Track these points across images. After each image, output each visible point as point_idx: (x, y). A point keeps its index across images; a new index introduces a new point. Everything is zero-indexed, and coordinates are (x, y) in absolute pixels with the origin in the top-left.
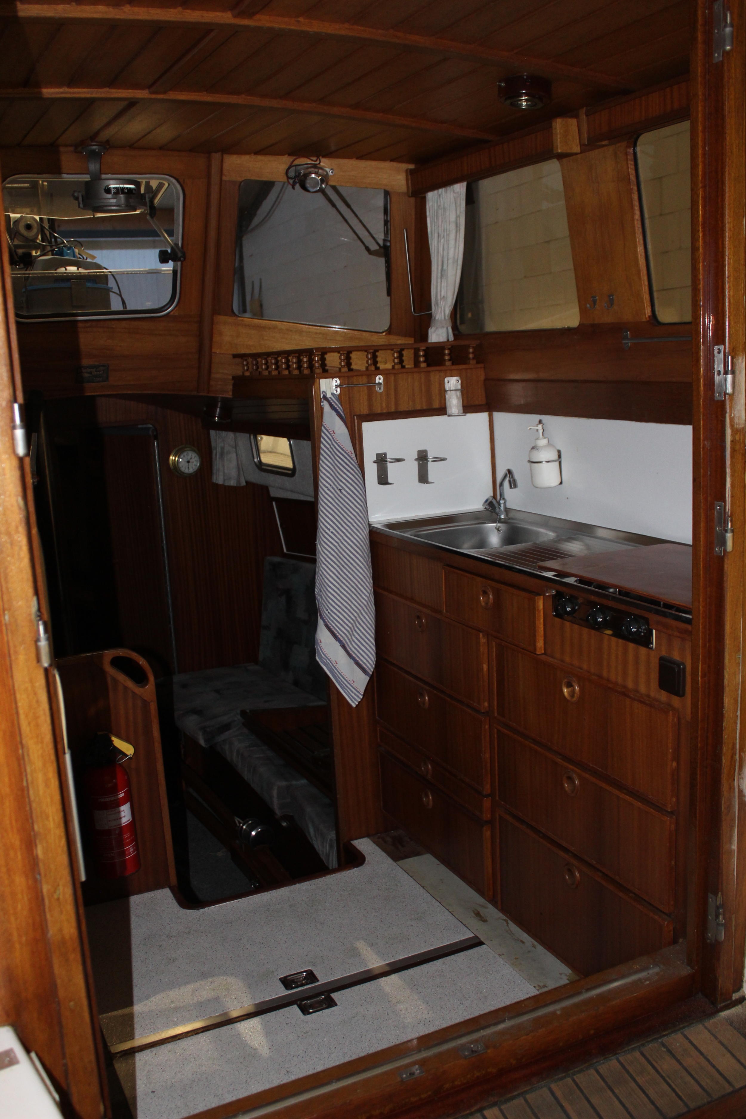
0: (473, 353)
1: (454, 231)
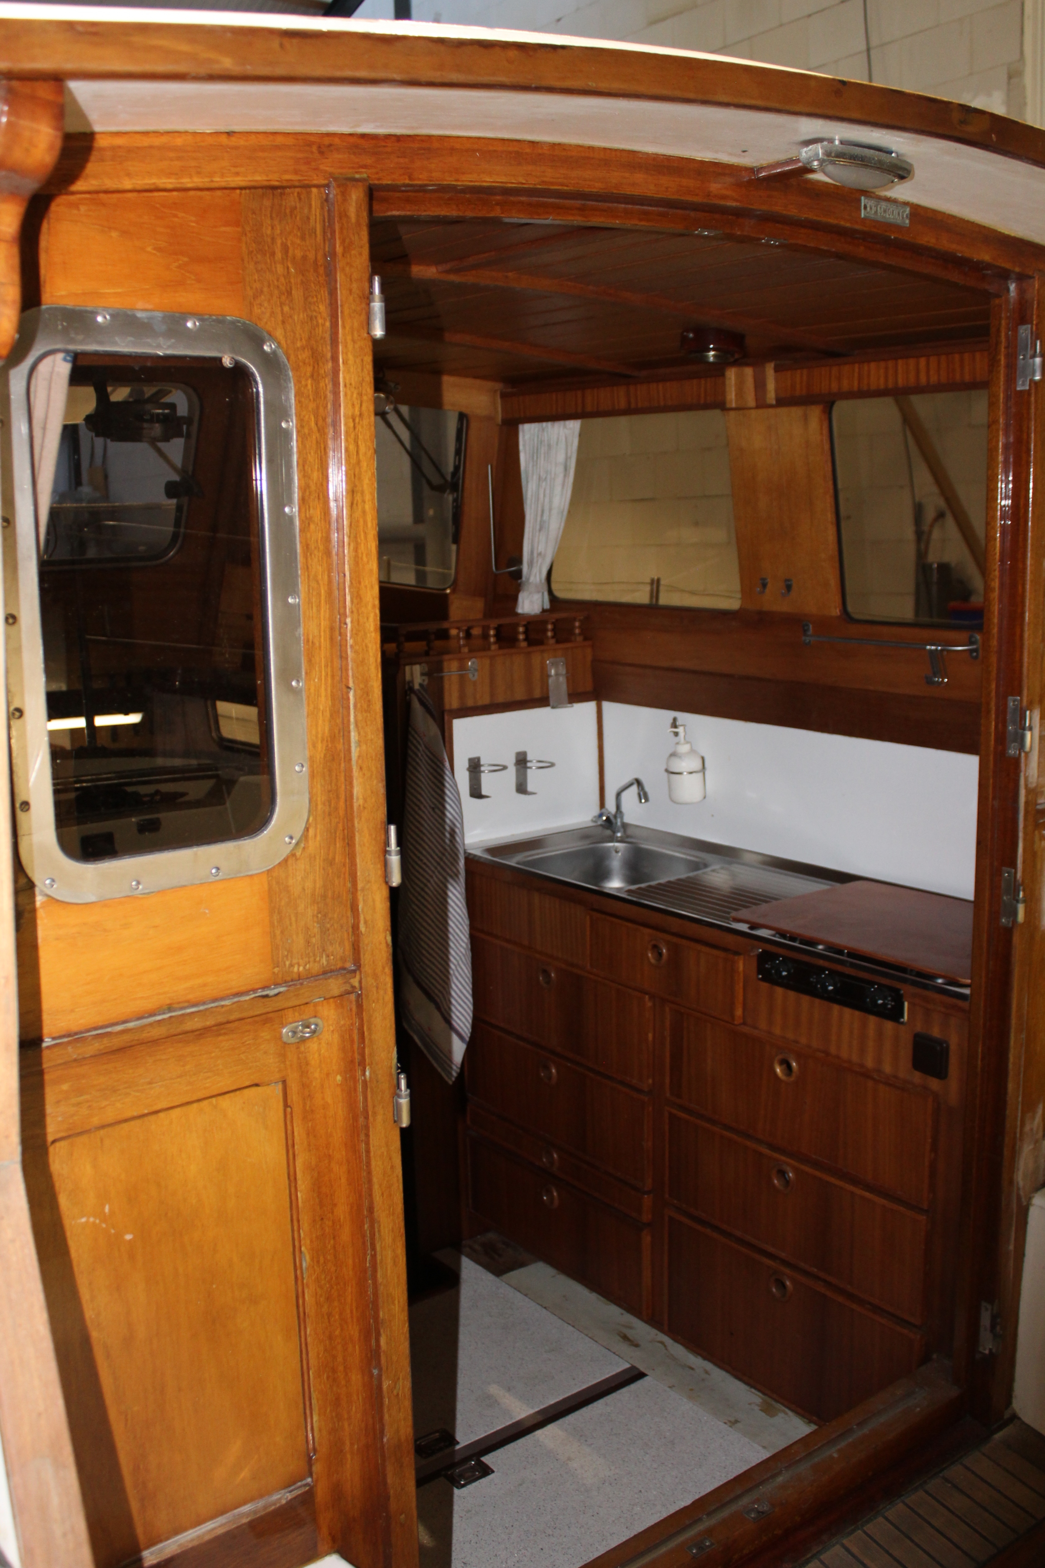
0: (579, 627)
1: (561, 476)
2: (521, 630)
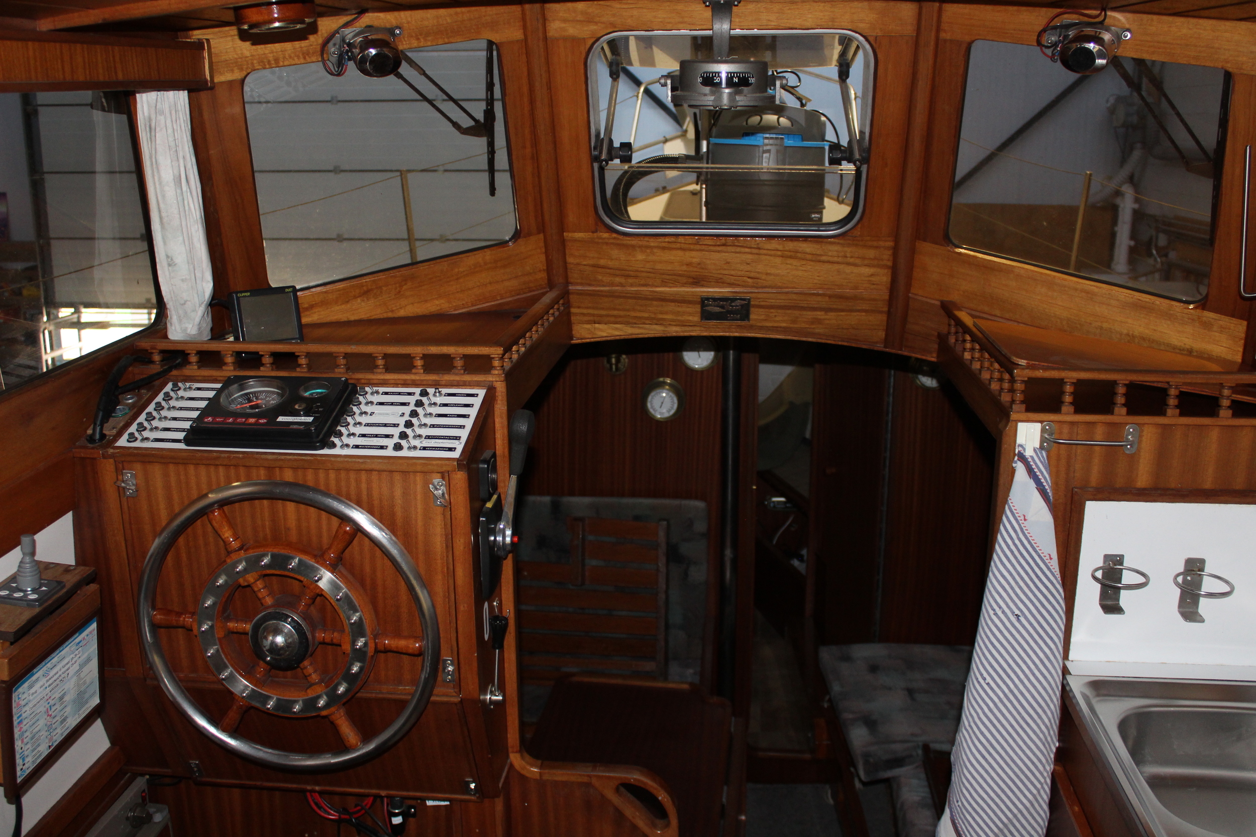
2: (1226, 392)
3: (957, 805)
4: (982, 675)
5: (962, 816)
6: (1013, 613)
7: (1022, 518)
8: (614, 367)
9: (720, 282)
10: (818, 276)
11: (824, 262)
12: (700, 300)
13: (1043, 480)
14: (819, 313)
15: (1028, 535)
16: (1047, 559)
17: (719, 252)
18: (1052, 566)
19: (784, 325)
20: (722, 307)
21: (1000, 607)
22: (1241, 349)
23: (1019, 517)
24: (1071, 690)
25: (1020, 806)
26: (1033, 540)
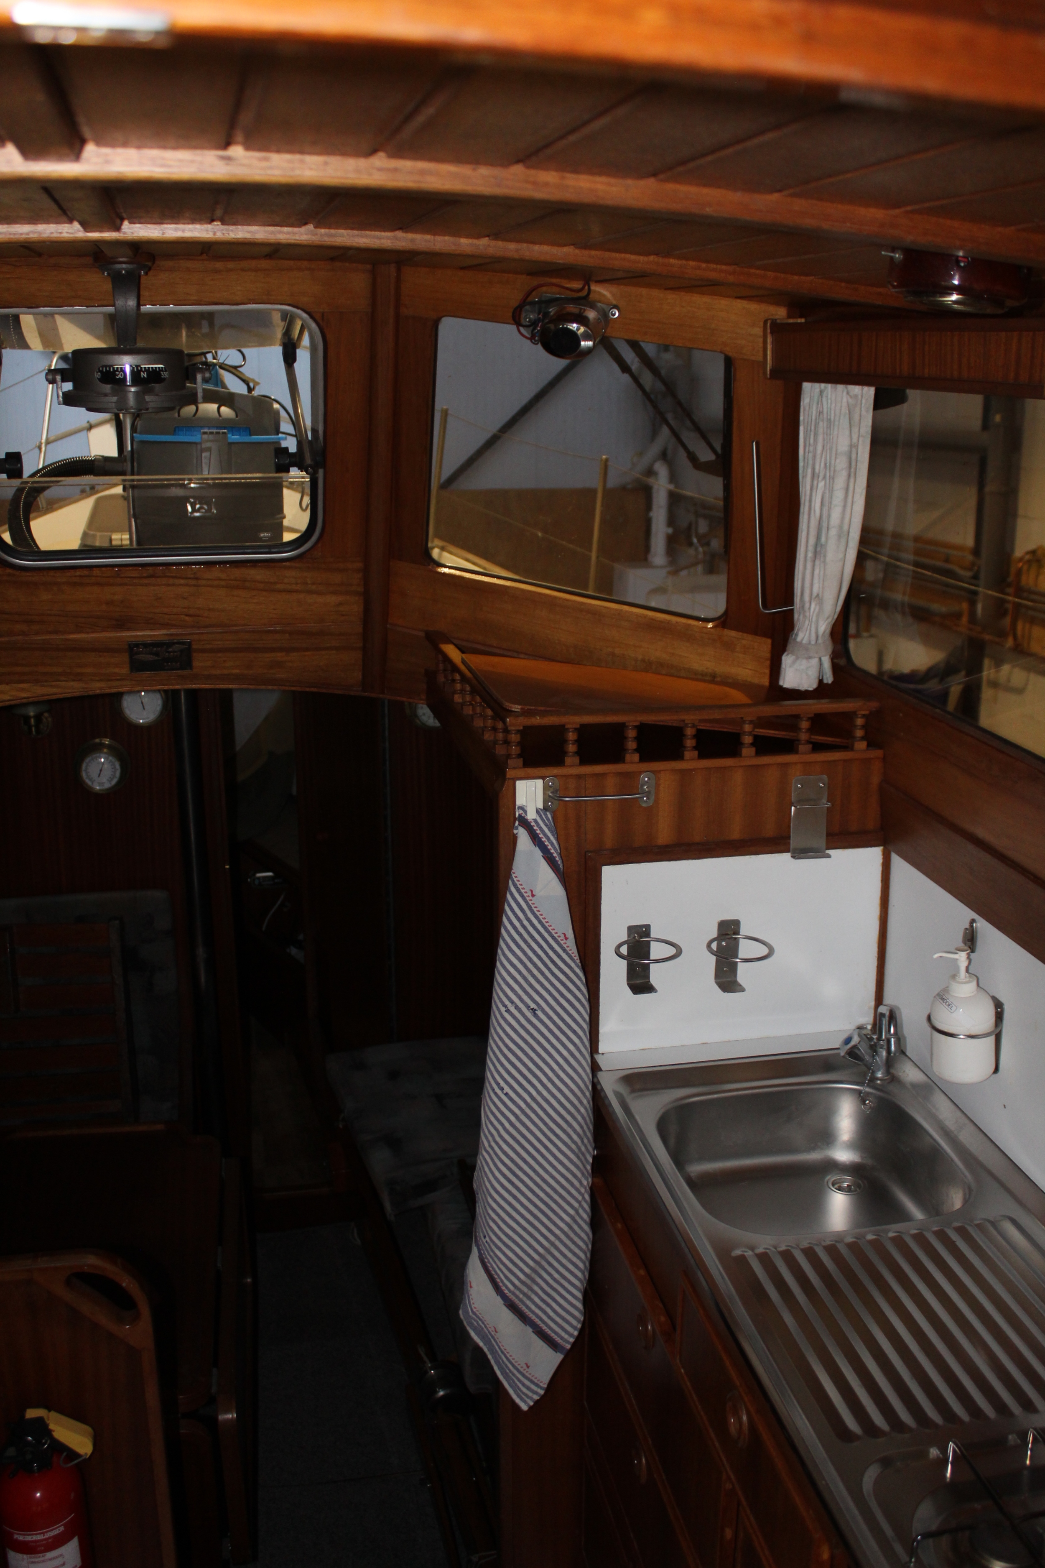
0: (863, 727)
2: (747, 728)
3: (484, 1241)
4: (498, 1084)
5: (492, 1254)
6: (528, 1007)
7: (529, 894)
8: (33, 729)
9: (151, 623)
10: (275, 609)
11: (280, 591)
12: (127, 647)
13: (550, 847)
14: (279, 654)
15: (538, 914)
16: (562, 940)
17: (146, 585)
18: (568, 947)
19: (237, 671)
20: (157, 654)
21: (512, 1002)
22: (767, 671)
23: (526, 892)
24: (602, 1089)
25: (557, 1232)
26: (544, 919)
